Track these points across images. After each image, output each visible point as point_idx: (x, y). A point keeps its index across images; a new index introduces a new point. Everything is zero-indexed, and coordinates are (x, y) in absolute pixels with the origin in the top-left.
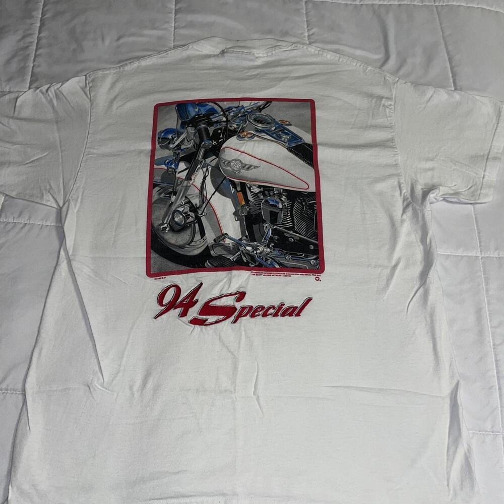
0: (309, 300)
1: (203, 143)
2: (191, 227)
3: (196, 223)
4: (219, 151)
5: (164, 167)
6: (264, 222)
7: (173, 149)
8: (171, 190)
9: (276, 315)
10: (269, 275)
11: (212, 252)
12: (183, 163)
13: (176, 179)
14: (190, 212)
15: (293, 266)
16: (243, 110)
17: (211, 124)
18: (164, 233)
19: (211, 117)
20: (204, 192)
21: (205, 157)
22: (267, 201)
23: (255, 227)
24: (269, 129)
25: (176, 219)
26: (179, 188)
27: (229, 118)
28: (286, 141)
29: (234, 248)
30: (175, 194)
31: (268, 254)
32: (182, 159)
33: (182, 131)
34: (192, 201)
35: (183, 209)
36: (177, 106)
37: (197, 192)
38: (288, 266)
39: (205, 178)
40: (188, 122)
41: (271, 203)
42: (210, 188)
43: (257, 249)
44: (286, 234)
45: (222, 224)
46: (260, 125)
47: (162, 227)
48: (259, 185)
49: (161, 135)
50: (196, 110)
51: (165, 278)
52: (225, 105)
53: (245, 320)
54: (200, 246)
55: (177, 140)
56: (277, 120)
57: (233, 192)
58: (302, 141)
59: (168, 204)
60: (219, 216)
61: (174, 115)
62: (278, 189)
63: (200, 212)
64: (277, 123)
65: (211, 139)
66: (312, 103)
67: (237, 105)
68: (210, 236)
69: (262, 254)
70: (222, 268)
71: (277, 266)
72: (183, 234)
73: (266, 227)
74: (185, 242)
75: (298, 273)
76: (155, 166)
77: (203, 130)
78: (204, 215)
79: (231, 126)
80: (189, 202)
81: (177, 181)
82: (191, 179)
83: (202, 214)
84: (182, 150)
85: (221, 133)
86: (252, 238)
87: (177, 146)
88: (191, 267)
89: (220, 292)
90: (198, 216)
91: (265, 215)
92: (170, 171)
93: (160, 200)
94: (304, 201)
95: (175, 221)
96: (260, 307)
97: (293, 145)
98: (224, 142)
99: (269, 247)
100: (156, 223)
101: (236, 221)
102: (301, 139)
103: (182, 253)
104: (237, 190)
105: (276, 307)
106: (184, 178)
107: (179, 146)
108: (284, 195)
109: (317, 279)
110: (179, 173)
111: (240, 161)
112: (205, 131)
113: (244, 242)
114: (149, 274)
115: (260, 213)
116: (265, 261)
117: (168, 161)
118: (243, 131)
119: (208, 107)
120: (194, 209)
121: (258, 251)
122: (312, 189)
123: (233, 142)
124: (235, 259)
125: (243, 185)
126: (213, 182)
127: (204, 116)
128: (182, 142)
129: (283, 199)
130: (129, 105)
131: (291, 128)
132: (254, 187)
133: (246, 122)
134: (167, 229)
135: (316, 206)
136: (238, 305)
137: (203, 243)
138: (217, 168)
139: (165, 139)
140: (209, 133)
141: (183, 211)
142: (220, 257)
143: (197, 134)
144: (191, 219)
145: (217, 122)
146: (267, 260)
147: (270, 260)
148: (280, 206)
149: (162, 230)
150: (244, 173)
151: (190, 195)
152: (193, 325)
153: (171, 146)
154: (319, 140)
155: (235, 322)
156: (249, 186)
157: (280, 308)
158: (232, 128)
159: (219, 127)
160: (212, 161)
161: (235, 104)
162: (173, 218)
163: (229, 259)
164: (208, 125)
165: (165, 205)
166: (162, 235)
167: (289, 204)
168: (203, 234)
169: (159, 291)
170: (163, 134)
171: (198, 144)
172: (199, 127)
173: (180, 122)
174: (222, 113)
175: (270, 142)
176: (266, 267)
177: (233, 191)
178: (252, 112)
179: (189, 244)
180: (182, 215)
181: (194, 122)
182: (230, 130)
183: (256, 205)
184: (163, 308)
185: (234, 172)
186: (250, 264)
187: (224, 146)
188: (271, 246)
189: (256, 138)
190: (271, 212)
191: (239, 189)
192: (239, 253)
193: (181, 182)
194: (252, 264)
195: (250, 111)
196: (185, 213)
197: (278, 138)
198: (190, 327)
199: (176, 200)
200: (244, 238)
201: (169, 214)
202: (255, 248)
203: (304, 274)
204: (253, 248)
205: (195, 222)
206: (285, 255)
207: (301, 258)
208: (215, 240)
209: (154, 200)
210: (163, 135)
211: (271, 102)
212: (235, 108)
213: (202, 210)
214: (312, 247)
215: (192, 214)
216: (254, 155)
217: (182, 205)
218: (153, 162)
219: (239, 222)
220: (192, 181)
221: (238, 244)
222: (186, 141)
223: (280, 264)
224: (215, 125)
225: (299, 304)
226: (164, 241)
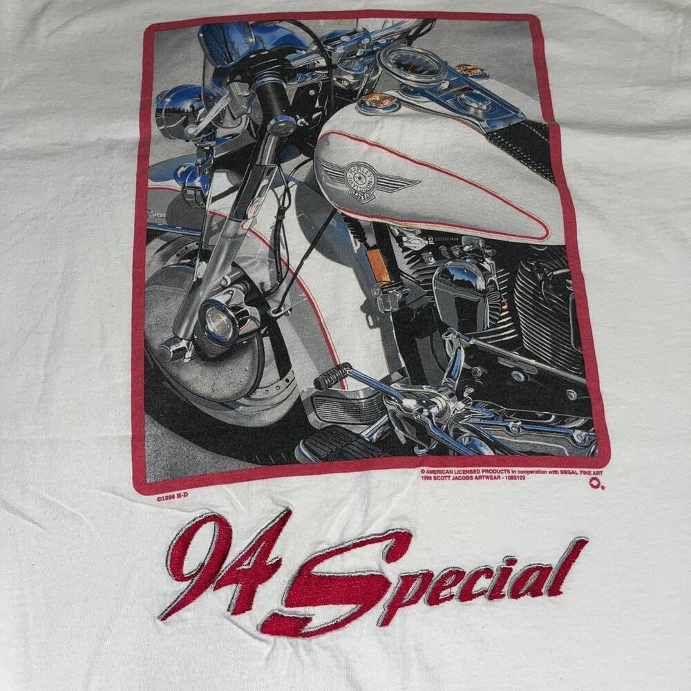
0: (579, 545)
1: (273, 122)
2: (253, 348)
3: (265, 335)
4: (314, 141)
5: (173, 184)
6: (444, 328)
7: (195, 138)
8: (193, 246)
9: (495, 594)
10: (467, 478)
11: (312, 418)
12: (225, 174)
13: (205, 216)
14: (248, 304)
15: (529, 449)
16: (366, 41)
17: (289, 74)
18: (179, 366)
19: (289, 57)
20: (283, 251)
21: (279, 159)
22: (445, 273)
23: (422, 344)
24: (436, 87)
25: (212, 326)
26: (215, 241)
27: (335, 60)
28: (480, 116)
29: (370, 404)
30: (205, 256)
31: (460, 417)
32: (221, 164)
33: (216, 91)
34: (251, 276)
35: (227, 297)
36: (202, 31)
37: (264, 250)
38: (516, 449)
39: (281, 212)
40: (231, 69)
41: (458, 276)
42: (296, 240)
43: (429, 404)
44: (502, 362)
45: (334, 338)
46: (412, 77)
47: (173, 348)
48: (422, 230)
49: (163, 102)
50: (251, 40)
51: (186, 495)
52: (323, 28)
53: (415, 616)
54: (276, 400)
55: (204, 115)
56: (453, 64)
57: (356, 249)
58: (519, 115)
59: (188, 284)
60: (324, 314)
61: (196, 52)
62: (472, 241)
63: (274, 306)
64: (452, 72)
65: (291, 111)
66: (533, 23)
67: (351, 29)
68: (305, 373)
69: (446, 417)
70: (341, 463)
71: (488, 452)
72: (229, 367)
73: (451, 342)
74: (236, 389)
75: (542, 469)
76: (151, 184)
77: (270, 89)
78: (286, 314)
79: (340, 80)
80: (244, 279)
81: (210, 222)
82: (245, 217)
83: (279, 310)
84: (219, 141)
85: (315, 97)
86: (416, 374)
87: (206, 130)
88: (255, 462)
89: (342, 534)
90: (268, 316)
91: (445, 312)
92: (190, 196)
93: (166, 275)
94: (540, 270)
95: (208, 331)
96: (450, 574)
97: (500, 126)
98: (325, 119)
99: (461, 398)
100: (158, 338)
101: (371, 327)
102: (516, 111)
103: (230, 421)
104: (366, 245)
105: (494, 570)
106: (227, 212)
107: (210, 131)
108: (488, 256)
109: (595, 483)
110: (214, 199)
111: (371, 168)
112: (275, 92)
113: (397, 386)
114: (142, 485)
115: (431, 306)
116: (455, 437)
117: (182, 169)
118: (372, 92)
119: (279, 34)
120: (257, 296)
121: (434, 410)
122: (557, 238)
123: (346, 118)
124: (374, 437)
125: (382, 231)
126: (304, 223)
127: (271, 54)
128: (219, 119)
129: (486, 265)
130: (79, 27)
131: (490, 85)
132: (409, 235)
133: (377, 69)
134: (189, 354)
135: (570, 282)
136: (393, 572)
137: (287, 392)
138: (310, 188)
139: (174, 112)
140: (287, 97)
141: (228, 302)
142: (334, 432)
143: (256, 100)
144: (250, 326)
145: (304, 70)
146: (458, 433)
147: (468, 433)
148: (480, 284)
149: (175, 358)
150: (382, 198)
151: (245, 259)
152: (271, 638)
153: (191, 130)
154: (559, 112)
155: (386, 621)
156: (397, 233)
157: (505, 573)
158: (343, 85)
159: (309, 81)
160: (296, 167)
161: (348, 25)
162: (203, 322)
163: (358, 436)
164: (281, 77)
165: (180, 286)
166: (174, 370)
167: (504, 278)
168: (284, 365)
169: (169, 536)
170: (168, 100)
171: (260, 124)
172: (258, 83)
173: (211, 69)
174: (315, 48)
175: (440, 119)
176: (459, 455)
177: (357, 246)
178: (390, 45)
179: (248, 396)
180: (225, 312)
181: (247, 70)
182: (338, 89)
183: (418, 283)
184: (184, 585)
185: (356, 196)
186: (416, 449)
187: (326, 128)
188: (465, 395)
189: (404, 109)
190: (460, 302)
191: (371, 241)
192: (384, 419)
193: (220, 225)
194: (421, 447)
195: (383, 41)
196: (234, 309)
197: (459, 110)
198: (264, 645)
199: (210, 273)
200: (397, 375)
201: (190, 313)
202: (425, 402)
203: (559, 469)
204: (419, 402)
205: (263, 331)
206: (504, 418)
207: (547, 425)
208: (317, 383)
209: (149, 273)
210: (170, 103)
211: (435, 20)
212: (348, 35)
213: (279, 298)
214: (573, 395)
215: (253, 311)
216: (403, 152)
217: (224, 288)
218: (144, 172)
219: (377, 331)
220: (250, 222)
221: (380, 392)
222: (228, 117)
223: (494, 445)
224: (299, 76)
225: (553, 559)
226: (181, 389)
